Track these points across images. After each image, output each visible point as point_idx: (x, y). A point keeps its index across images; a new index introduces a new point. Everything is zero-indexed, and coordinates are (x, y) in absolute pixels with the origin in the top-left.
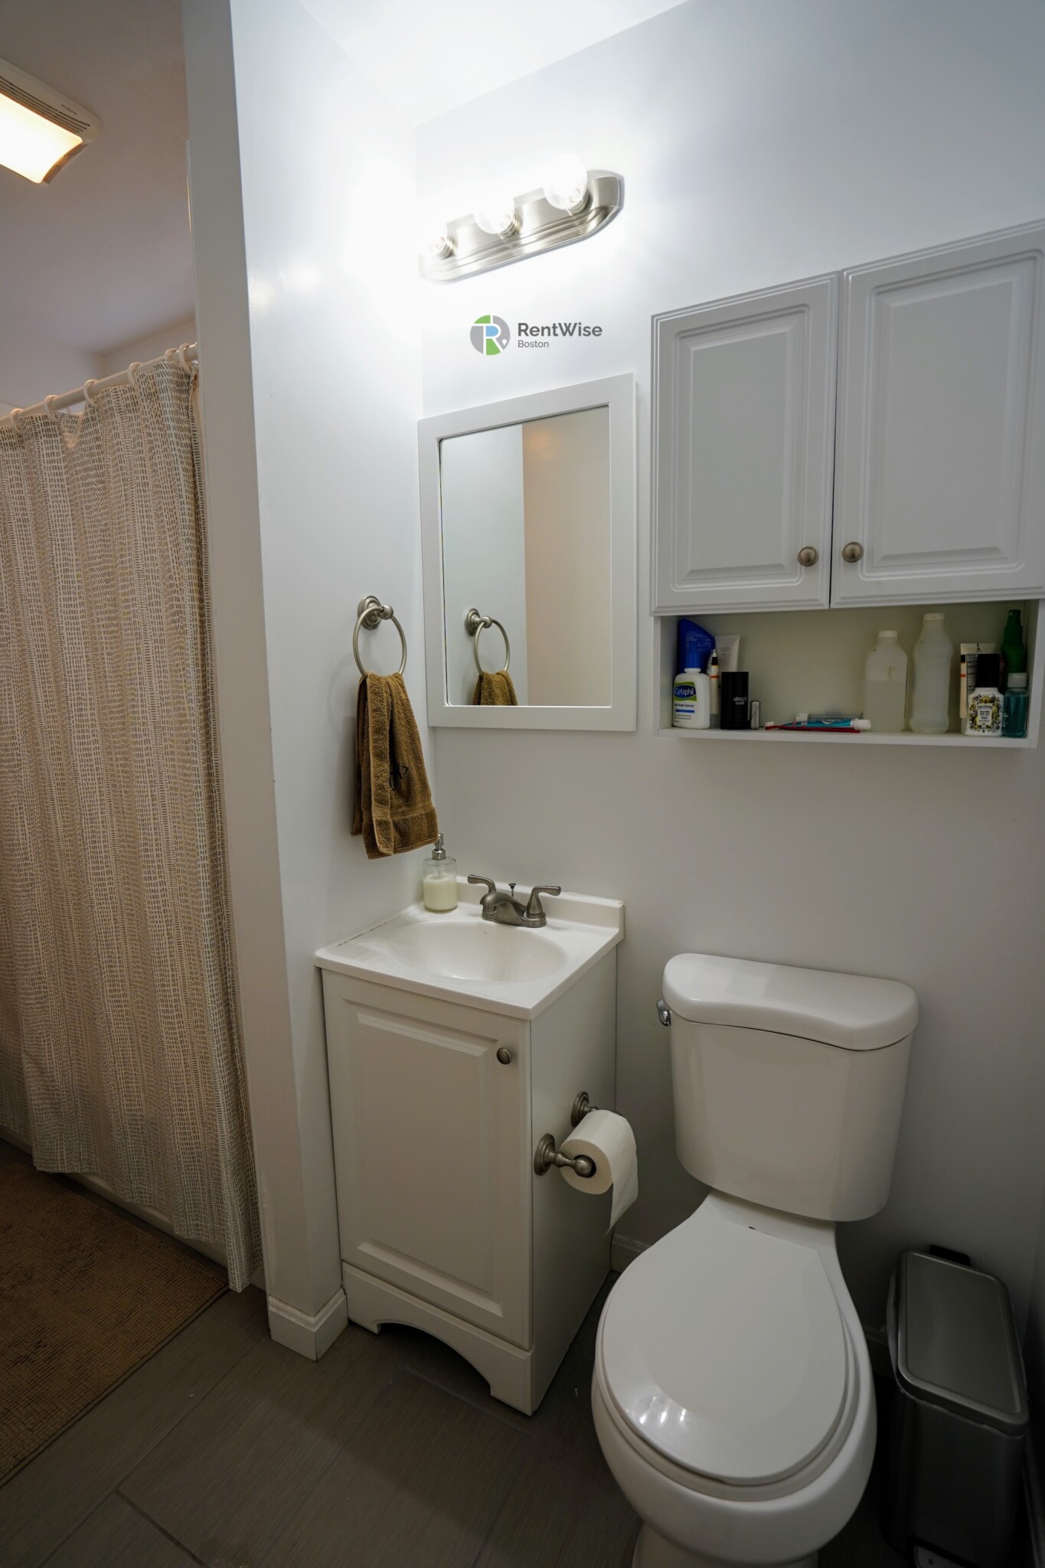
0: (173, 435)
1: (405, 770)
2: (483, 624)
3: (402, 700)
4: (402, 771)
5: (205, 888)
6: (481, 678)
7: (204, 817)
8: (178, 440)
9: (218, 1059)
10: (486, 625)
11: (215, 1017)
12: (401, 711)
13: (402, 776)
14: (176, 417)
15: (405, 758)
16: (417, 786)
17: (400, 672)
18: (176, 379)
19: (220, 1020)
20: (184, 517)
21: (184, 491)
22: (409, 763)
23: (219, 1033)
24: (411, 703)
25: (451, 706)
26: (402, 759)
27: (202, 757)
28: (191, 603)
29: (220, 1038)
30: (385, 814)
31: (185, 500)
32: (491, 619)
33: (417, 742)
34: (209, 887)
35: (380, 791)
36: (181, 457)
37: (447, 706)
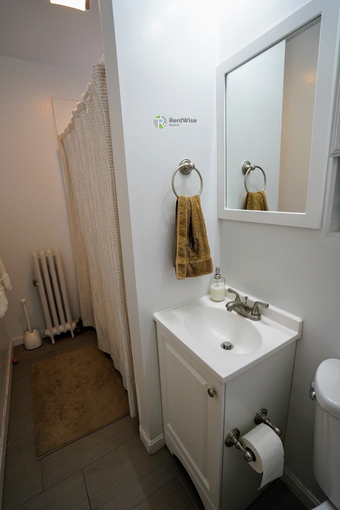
0: (101, 97)
1: (197, 240)
2: (250, 168)
3: (197, 208)
4: (195, 241)
5: (119, 281)
6: (248, 195)
7: (118, 254)
8: (103, 99)
9: (124, 342)
10: (252, 169)
11: (123, 327)
12: (196, 213)
13: (195, 243)
14: (102, 88)
15: (197, 235)
16: (202, 248)
17: (199, 195)
18: (101, 71)
19: (125, 329)
20: (106, 132)
21: (105, 121)
22: (199, 237)
23: (125, 333)
24: (202, 210)
25: (228, 209)
26: (196, 236)
27: (116, 231)
28: (110, 169)
29: (125, 335)
30: (183, 261)
31: (106, 125)
32: (254, 166)
33: (203, 228)
34: (120, 281)
35: (180, 251)
36: (104, 106)
37: (226, 209)
